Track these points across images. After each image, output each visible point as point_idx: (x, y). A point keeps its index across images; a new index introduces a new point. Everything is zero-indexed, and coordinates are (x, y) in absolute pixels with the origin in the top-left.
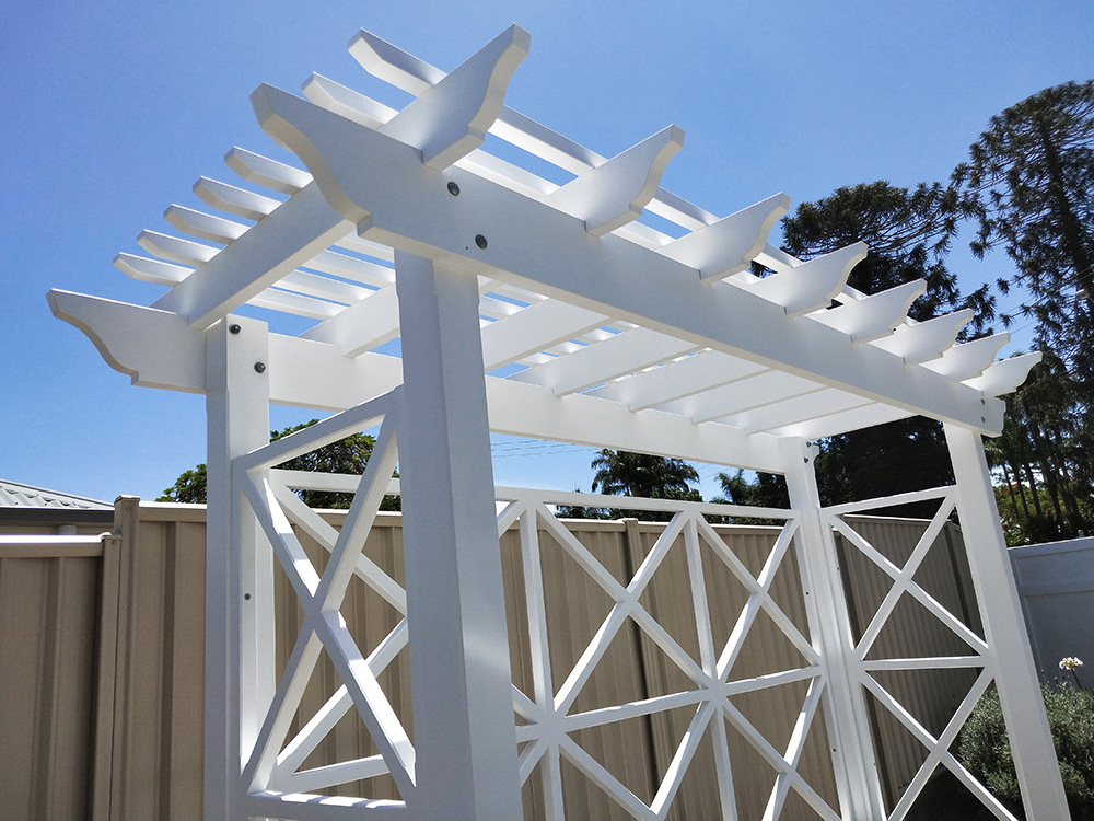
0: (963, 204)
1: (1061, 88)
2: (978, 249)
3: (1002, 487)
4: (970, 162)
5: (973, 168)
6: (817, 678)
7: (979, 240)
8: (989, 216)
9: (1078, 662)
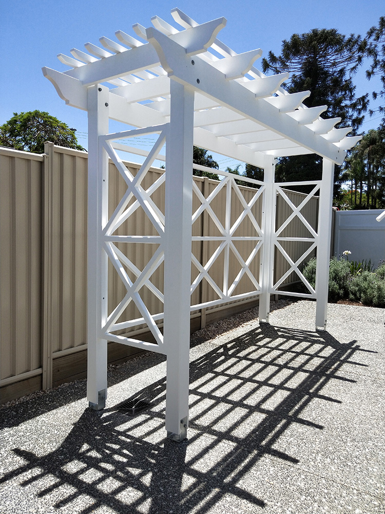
0: (369, 49)
2: (369, 74)
3: (349, 190)
4: (378, 27)
5: (378, 30)
6: (261, 241)
7: (370, 70)
8: (378, 58)
9: (350, 252)
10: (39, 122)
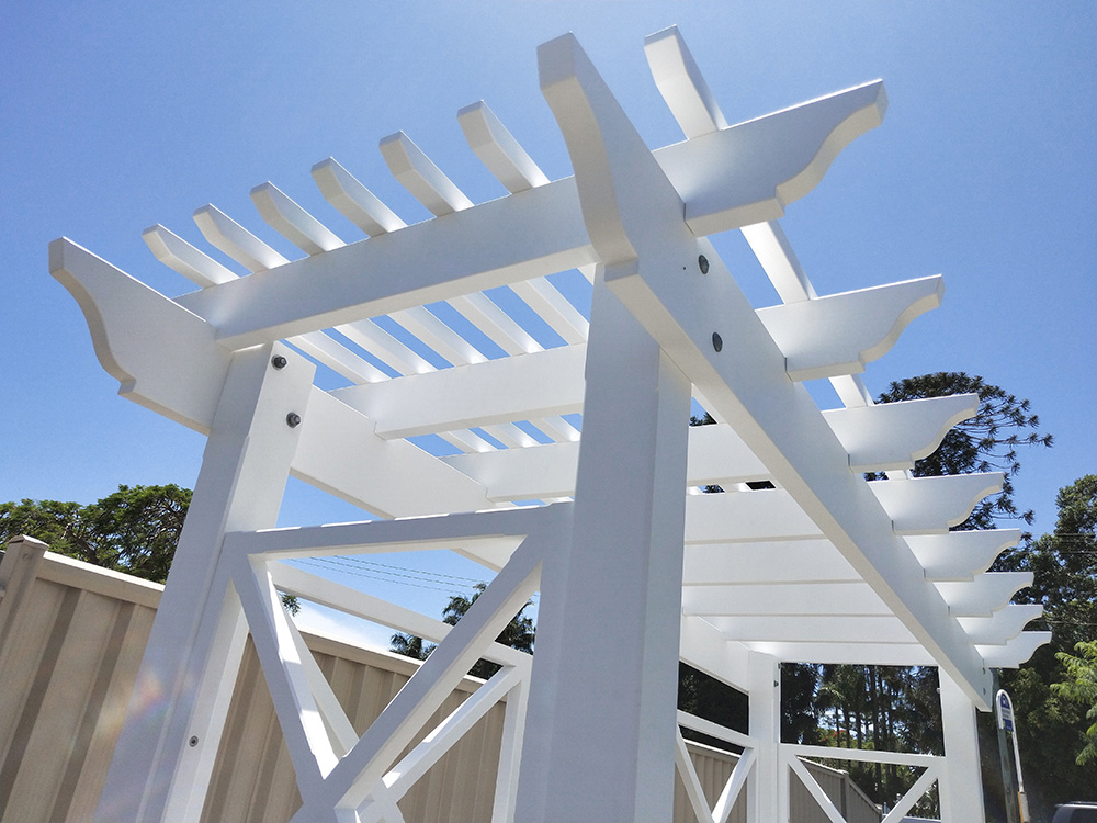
1: (954, 375)
10: (169, 509)
